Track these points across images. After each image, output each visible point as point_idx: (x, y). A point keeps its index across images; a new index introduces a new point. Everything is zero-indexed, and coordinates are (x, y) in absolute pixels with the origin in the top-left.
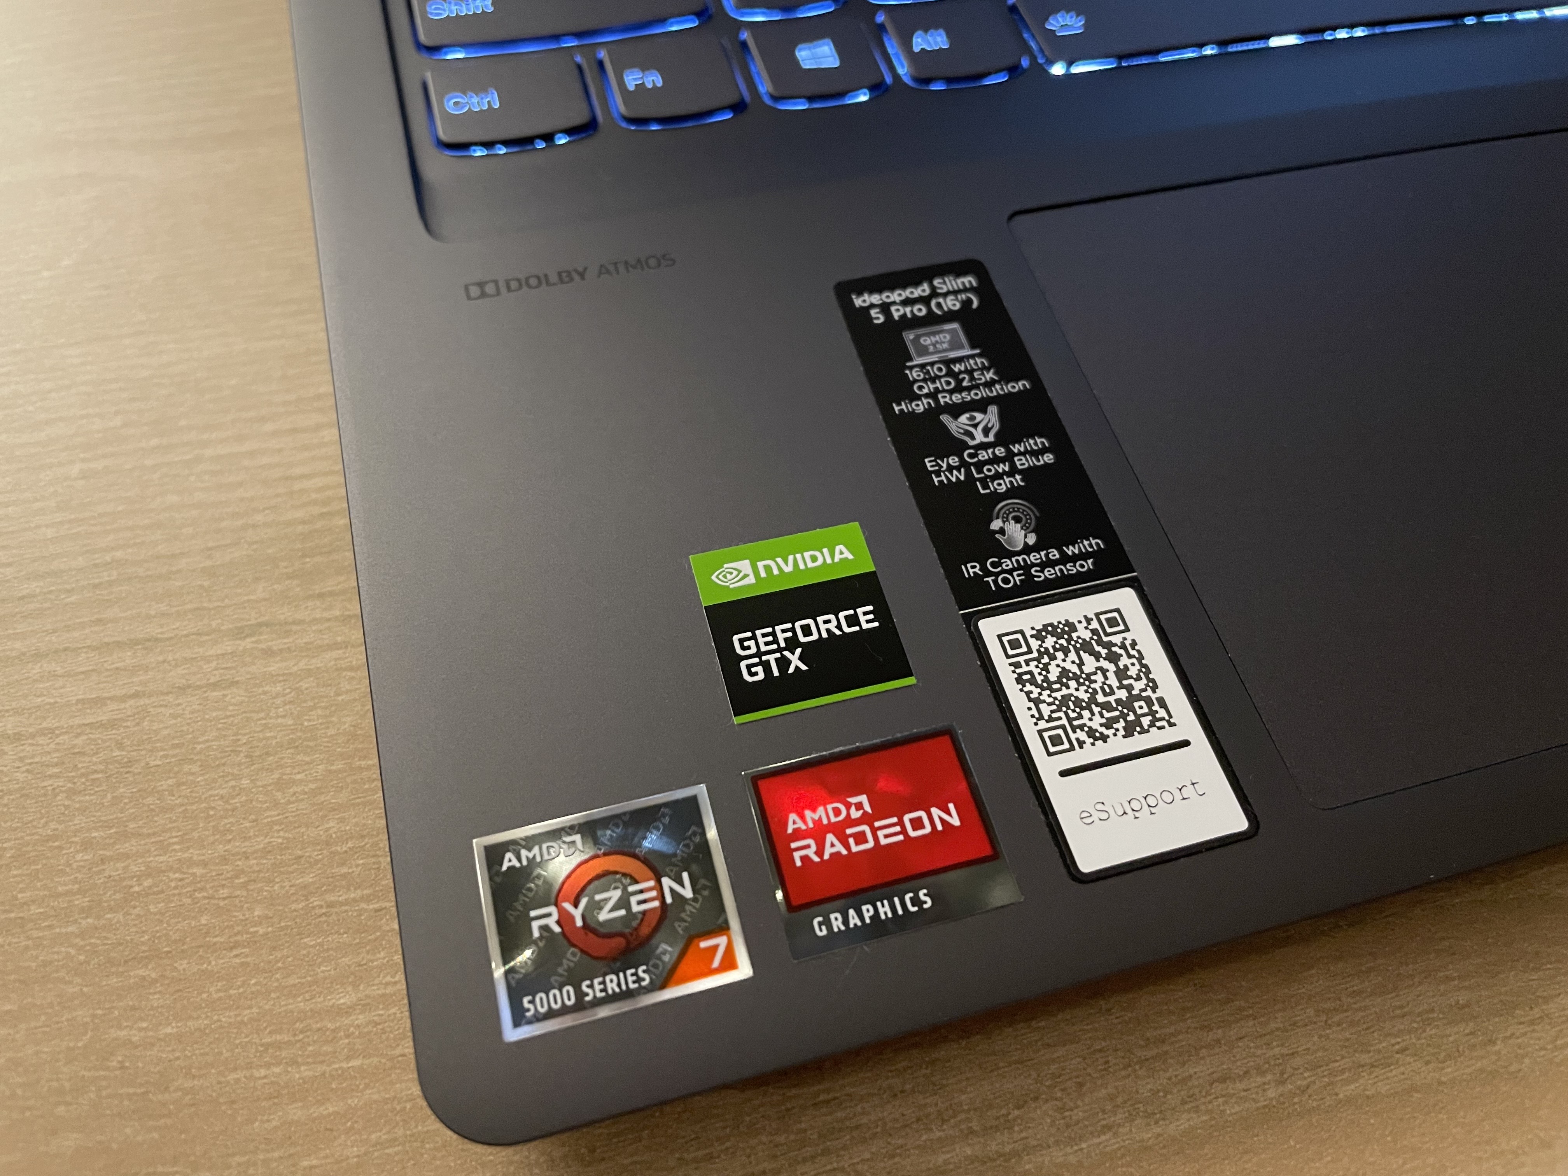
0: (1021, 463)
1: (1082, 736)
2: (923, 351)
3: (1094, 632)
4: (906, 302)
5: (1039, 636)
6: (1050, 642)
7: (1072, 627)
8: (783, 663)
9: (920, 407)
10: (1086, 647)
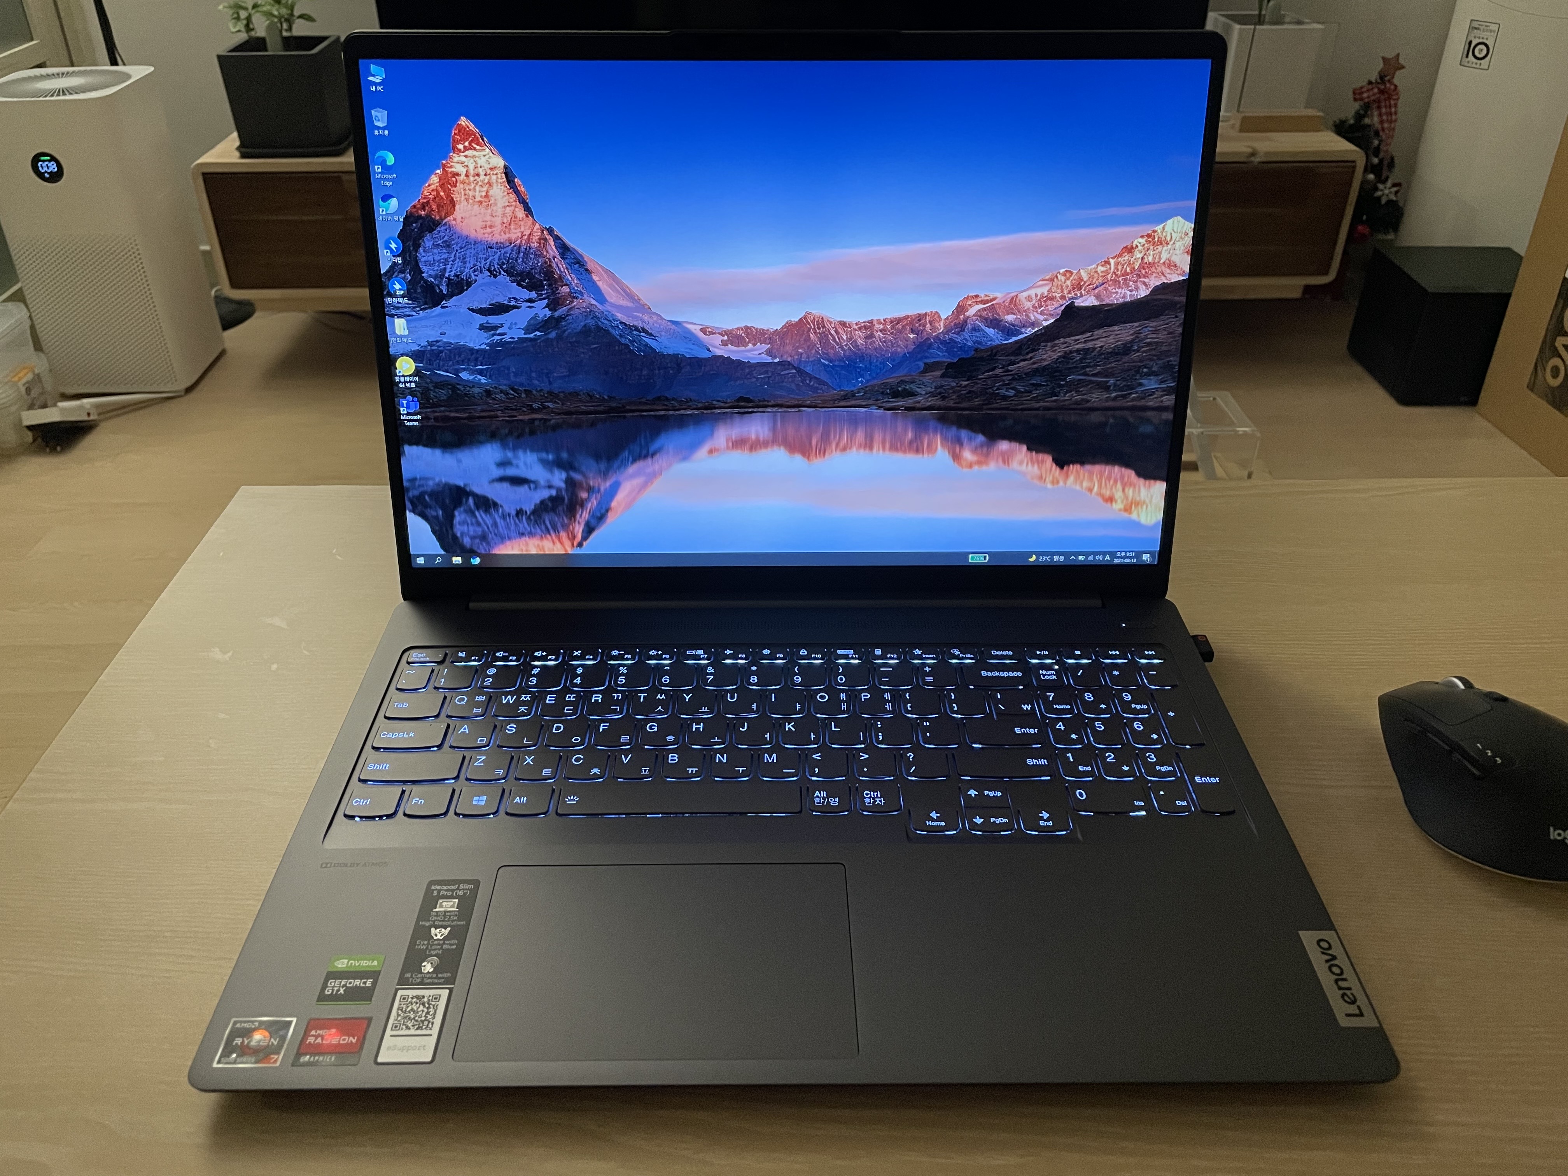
0: (445, 947)
1: (404, 1027)
2: (441, 906)
3: (429, 1000)
4: (447, 890)
5: (412, 998)
6: (415, 1000)
7: (424, 997)
8: (338, 990)
9: (427, 924)
10: (423, 1004)
